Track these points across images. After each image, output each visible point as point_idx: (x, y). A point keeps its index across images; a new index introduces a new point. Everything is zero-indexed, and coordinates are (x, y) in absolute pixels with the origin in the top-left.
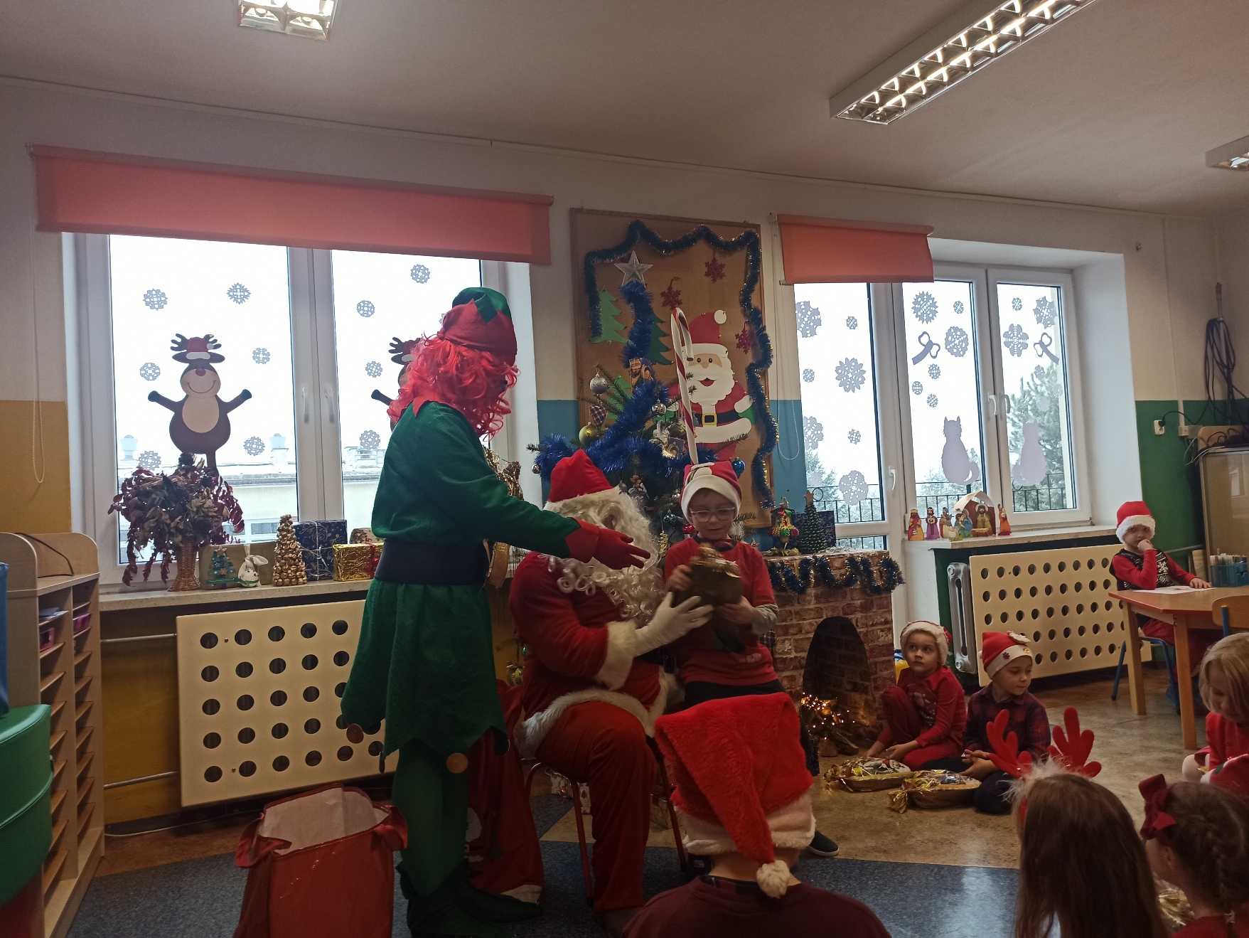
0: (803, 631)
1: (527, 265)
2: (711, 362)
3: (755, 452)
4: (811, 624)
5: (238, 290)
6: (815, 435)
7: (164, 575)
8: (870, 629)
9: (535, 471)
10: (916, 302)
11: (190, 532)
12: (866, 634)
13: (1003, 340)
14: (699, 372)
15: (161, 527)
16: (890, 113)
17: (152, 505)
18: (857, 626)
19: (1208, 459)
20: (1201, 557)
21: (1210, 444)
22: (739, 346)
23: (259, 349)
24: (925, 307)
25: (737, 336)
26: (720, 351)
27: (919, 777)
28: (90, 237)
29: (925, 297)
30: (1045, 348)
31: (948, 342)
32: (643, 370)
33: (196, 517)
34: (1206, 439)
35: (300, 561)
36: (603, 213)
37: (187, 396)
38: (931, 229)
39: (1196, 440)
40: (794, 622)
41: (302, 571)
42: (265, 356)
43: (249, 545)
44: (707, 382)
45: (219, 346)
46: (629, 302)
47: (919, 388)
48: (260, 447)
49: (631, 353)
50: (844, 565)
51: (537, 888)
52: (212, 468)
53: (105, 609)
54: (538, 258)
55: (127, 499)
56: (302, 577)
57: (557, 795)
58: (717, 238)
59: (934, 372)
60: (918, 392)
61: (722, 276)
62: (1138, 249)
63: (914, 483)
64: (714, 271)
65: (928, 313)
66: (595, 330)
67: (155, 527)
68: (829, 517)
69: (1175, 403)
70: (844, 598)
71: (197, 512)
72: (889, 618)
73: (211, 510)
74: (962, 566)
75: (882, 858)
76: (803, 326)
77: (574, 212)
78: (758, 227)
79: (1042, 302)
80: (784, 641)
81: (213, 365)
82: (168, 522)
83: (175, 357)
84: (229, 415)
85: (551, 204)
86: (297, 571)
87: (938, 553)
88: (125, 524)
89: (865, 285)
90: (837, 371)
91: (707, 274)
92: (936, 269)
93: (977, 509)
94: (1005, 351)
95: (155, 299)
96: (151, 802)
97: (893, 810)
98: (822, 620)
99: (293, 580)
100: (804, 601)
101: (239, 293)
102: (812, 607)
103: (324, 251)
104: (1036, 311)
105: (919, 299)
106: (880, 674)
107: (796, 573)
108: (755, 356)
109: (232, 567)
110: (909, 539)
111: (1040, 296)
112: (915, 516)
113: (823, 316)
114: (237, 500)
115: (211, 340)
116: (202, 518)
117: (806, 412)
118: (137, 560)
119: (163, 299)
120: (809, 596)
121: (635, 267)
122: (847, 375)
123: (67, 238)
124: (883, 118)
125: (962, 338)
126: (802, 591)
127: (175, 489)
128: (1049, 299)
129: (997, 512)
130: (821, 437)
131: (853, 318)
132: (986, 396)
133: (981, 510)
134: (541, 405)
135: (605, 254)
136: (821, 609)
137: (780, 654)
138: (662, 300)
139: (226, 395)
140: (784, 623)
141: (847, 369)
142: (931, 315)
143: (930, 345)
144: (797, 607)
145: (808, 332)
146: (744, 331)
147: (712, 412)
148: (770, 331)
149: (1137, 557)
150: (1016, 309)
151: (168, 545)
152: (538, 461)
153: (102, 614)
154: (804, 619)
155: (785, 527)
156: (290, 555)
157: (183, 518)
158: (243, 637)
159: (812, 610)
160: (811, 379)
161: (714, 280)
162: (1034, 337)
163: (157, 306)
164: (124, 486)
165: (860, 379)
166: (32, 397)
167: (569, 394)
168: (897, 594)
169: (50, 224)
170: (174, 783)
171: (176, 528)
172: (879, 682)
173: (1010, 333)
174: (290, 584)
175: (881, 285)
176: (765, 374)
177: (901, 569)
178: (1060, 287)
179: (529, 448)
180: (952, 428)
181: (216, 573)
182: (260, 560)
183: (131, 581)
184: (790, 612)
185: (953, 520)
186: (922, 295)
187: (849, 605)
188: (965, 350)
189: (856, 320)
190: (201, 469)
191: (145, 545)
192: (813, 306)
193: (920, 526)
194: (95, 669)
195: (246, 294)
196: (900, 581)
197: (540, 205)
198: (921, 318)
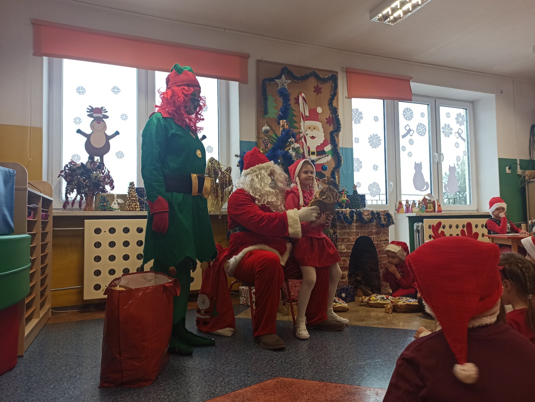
0: (350, 241)
1: (237, 83)
2: (315, 129)
3: (333, 169)
4: (354, 238)
5: (116, 89)
6: (358, 166)
7: (80, 206)
8: (379, 242)
9: (238, 166)
10: (404, 112)
11: (92, 187)
12: (377, 245)
13: (441, 130)
14: (310, 133)
15: (80, 184)
16: (395, 19)
17: (76, 175)
18: (374, 241)
19: (530, 184)
20: (525, 227)
21: (531, 178)
22: (327, 123)
23: (123, 114)
24: (408, 114)
25: (326, 119)
26: (319, 124)
27: (398, 299)
28: (55, 59)
29: (408, 110)
30: (459, 134)
31: (417, 130)
32: (285, 125)
33: (94, 181)
34: (529, 176)
35: (137, 202)
36: (270, 62)
37: (93, 132)
38: (412, 78)
39: (524, 177)
40: (346, 237)
41: (138, 206)
42: (126, 117)
43: (116, 195)
44: (313, 137)
45: (107, 112)
46: (280, 96)
47: (404, 148)
48: (122, 155)
49: (281, 118)
50: (368, 215)
51: (232, 329)
52: (102, 163)
53: (55, 215)
54: (243, 80)
55: (66, 172)
56: (138, 208)
57: (242, 305)
58: (319, 76)
59: (411, 142)
60: (404, 150)
61: (321, 92)
62: (501, 93)
63: (401, 195)
64: (318, 90)
65: (409, 116)
66: (266, 112)
67: (77, 183)
68: (363, 197)
69: (516, 160)
70: (368, 228)
71: (95, 179)
72: (387, 239)
73: (101, 178)
74: (420, 224)
75: (381, 326)
76: (355, 119)
77: (259, 62)
78: (337, 72)
79: (459, 115)
80: (342, 245)
81: (104, 120)
82: (83, 182)
83: (88, 115)
84: (110, 141)
85: (249, 57)
86: (136, 205)
87: (410, 218)
88: (64, 183)
89: (382, 100)
90: (369, 139)
91: (314, 91)
92: (413, 98)
93: (427, 201)
94: (442, 135)
95: (81, 90)
96: (70, 299)
97: (386, 312)
98: (358, 237)
99: (134, 209)
100: (351, 228)
101: (116, 90)
102: (354, 231)
103: (152, 71)
104: (456, 119)
105: (406, 111)
106: (383, 262)
107: (348, 215)
108: (334, 128)
109: (109, 203)
110: (397, 213)
111: (458, 113)
112: (400, 203)
113: (363, 115)
114: (112, 177)
115: (103, 109)
116: (97, 182)
117: (355, 156)
118: (69, 199)
119: (84, 90)
120: (353, 226)
121: (284, 82)
122: (373, 141)
123: (45, 59)
124: (392, 21)
125: (424, 128)
126: (350, 223)
127: (86, 168)
128: (462, 114)
129: (436, 202)
130: (361, 167)
131: (377, 117)
132: (433, 154)
133: (429, 202)
134: (241, 143)
135: (272, 80)
136: (358, 232)
137: (339, 250)
138: (295, 101)
139: (109, 132)
140: (342, 237)
141: (373, 138)
142: (410, 118)
143: (409, 131)
144: (348, 231)
145: (357, 122)
146: (329, 117)
147: (315, 150)
148: (340, 117)
149: (497, 221)
150: (448, 117)
151: (82, 192)
152: (239, 162)
153: (54, 217)
154: (351, 236)
155: (344, 199)
156: (133, 198)
157: (89, 180)
158: (112, 231)
159: (354, 232)
160: (358, 142)
161: (317, 94)
162: (455, 130)
163: (81, 93)
164: (65, 167)
165: (379, 143)
166: (28, 125)
167: (253, 139)
168: (391, 228)
169: (39, 52)
170: (81, 292)
171: (86, 185)
172: (382, 265)
173: (444, 127)
174: (133, 210)
175: (389, 101)
176: (338, 135)
177: (393, 218)
178: (467, 109)
179: (236, 156)
180: (418, 167)
181: (102, 204)
182: (120, 201)
183: (66, 208)
184: (345, 232)
185: (417, 205)
186: (407, 109)
187: (370, 232)
188: (425, 133)
189: (378, 118)
190: (97, 162)
191: (73, 192)
192: (360, 111)
193: (402, 207)
194: (49, 239)
195: (119, 90)
196: (393, 223)
197: (245, 57)
198: (406, 119)
